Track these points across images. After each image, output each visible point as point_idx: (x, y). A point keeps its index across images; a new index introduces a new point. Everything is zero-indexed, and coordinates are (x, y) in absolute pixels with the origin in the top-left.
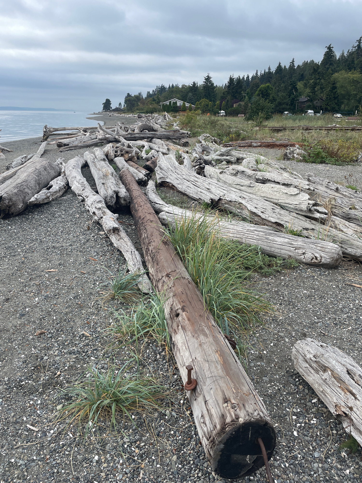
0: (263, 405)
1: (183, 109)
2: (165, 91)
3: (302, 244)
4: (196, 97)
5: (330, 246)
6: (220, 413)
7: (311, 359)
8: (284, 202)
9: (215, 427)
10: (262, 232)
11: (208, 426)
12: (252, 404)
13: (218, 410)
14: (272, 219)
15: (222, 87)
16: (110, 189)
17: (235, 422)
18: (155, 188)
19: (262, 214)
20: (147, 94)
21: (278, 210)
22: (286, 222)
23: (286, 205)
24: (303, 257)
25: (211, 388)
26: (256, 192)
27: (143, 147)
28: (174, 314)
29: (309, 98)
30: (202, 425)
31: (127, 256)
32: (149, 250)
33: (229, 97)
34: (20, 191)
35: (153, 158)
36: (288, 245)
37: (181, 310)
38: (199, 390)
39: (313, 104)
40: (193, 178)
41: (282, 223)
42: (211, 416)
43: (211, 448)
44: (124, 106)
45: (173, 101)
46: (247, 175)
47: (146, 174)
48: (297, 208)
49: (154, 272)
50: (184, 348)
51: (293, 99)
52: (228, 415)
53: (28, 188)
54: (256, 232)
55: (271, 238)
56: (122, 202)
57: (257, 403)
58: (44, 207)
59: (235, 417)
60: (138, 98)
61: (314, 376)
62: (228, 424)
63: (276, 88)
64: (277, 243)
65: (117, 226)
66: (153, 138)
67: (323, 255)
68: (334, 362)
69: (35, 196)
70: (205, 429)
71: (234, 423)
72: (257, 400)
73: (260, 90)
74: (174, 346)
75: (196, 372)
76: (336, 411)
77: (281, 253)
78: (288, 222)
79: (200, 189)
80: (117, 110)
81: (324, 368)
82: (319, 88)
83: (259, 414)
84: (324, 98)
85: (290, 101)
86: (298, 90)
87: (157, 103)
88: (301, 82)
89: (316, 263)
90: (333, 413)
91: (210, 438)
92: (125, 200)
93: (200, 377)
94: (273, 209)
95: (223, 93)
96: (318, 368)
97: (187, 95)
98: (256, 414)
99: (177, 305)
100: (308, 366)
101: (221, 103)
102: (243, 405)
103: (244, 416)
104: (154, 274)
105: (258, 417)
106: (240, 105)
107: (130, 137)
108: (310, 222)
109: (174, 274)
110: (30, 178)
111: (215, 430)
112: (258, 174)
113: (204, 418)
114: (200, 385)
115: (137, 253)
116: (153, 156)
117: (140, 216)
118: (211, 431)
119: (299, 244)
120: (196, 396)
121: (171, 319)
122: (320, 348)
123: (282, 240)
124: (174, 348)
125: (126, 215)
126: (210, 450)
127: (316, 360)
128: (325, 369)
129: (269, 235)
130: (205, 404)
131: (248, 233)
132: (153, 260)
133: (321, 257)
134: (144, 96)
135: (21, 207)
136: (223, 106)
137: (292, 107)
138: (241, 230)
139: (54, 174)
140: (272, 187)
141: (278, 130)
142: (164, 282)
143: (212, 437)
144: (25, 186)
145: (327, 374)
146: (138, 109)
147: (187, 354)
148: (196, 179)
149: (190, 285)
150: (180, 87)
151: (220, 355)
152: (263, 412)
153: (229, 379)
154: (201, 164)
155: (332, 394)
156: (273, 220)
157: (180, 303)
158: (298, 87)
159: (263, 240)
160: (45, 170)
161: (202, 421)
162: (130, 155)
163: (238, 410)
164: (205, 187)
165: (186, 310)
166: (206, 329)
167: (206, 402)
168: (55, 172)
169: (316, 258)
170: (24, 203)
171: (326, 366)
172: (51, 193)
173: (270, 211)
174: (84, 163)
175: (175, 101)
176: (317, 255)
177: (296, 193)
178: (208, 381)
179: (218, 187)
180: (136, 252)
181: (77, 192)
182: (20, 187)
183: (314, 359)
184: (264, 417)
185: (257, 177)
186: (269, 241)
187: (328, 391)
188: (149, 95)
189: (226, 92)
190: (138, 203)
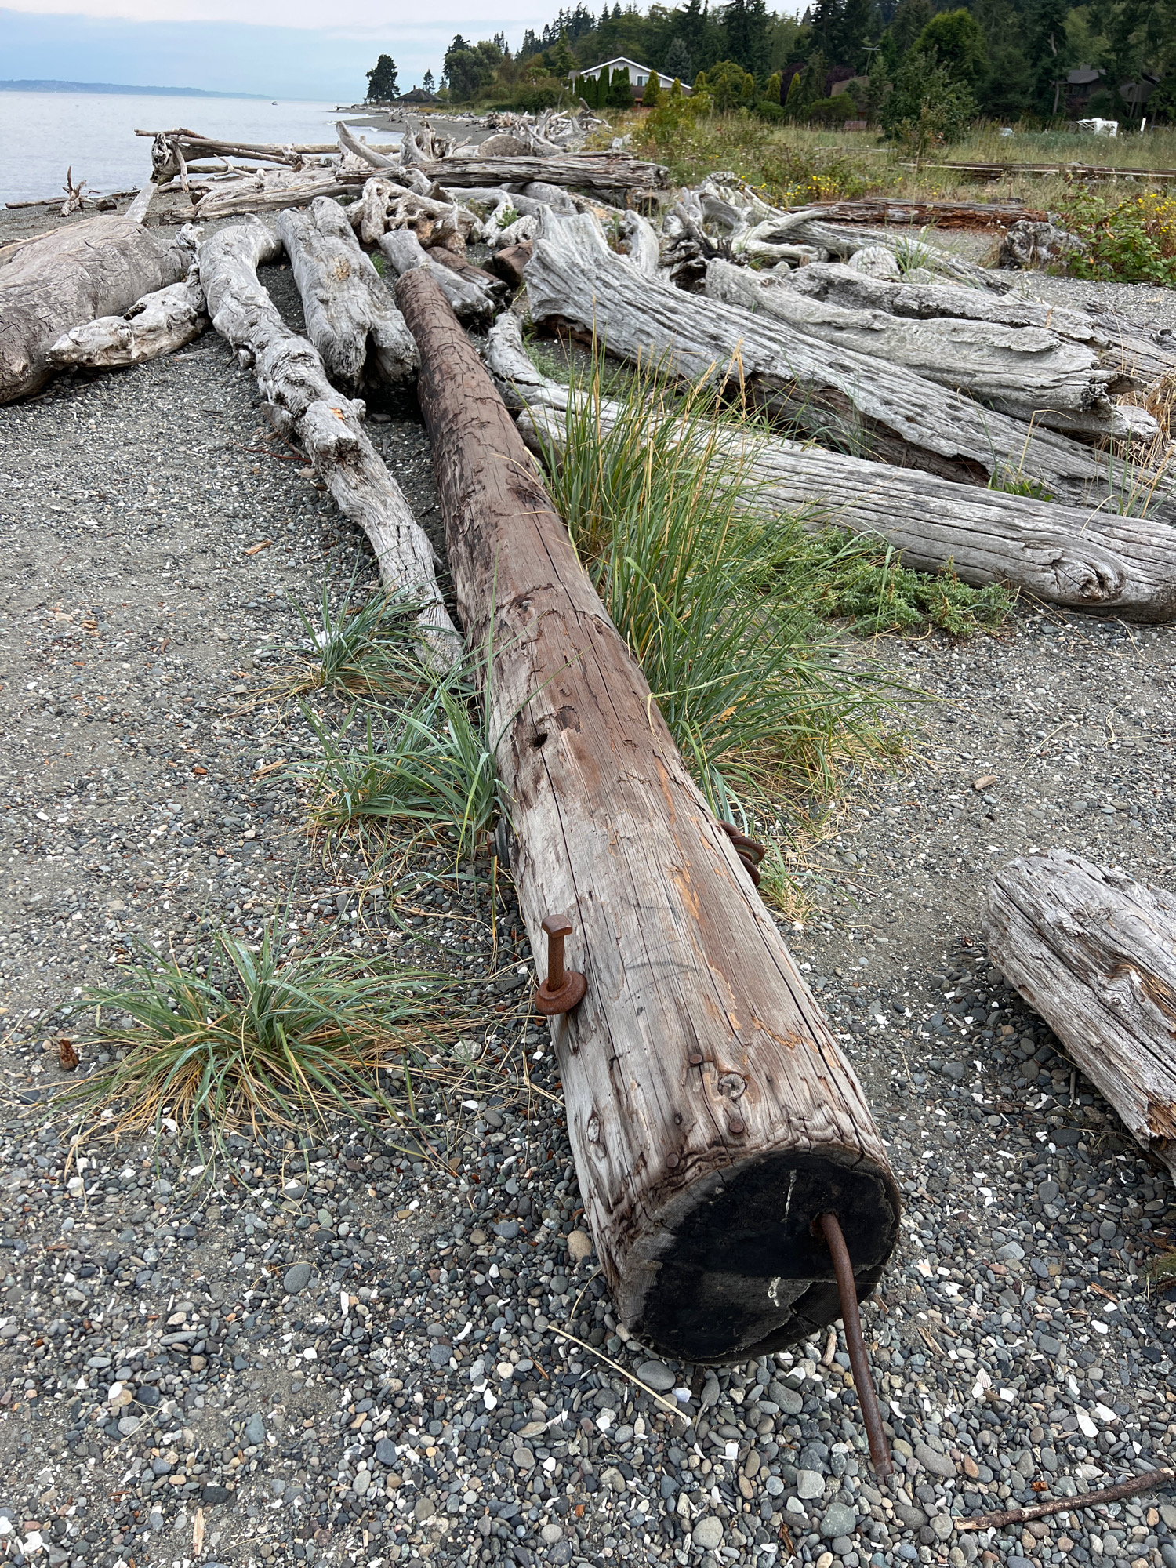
0: (853, 1086)
1: (649, 98)
2: (589, 30)
3: (1051, 527)
4: (698, 57)
5: (1159, 535)
6: (667, 1110)
7: (1061, 928)
8: (993, 382)
9: (641, 1163)
10: (901, 480)
11: (613, 1157)
12: (809, 1078)
13: (661, 1092)
14: (943, 442)
15: (791, 22)
16: (344, 318)
17: (726, 1145)
18: (518, 335)
19: (908, 424)
20: (526, 39)
21: (971, 410)
22: (998, 452)
23: (1001, 392)
24: (1050, 575)
25: (641, 1009)
26: (893, 349)
27: (493, 205)
28: (527, 734)
29: (1103, 72)
30: (592, 1148)
31: (383, 541)
32: (462, 522)
33: (816, 59)
34: (18, 310)
35: (523, 240)
36: (997, 531)
37: (554, 723)
38: (590, 1014)
39: (1117, 95)
40: (659, 298)
41: (981, 457)
42: (627, 1116)
43: (620, 1242)
44: (443, 83)
45: (614, 65)
46: (863, 294)
47: (493, 289)
48: (1043, 400)
49: (472, 594)
50: (552, 857)
51: (1048, 72)
52: (701, 1119)
53: (51, 307)
54: (878, 481)
55: (934, 503)
56: (390, 367)
57: (829, 1077)
58: (109, 380)
59: (729, 1126)
60: (491, 53)
61: (1068, 988)
62: (695, 1153)
63: (987, 29)
64: (958, 523)
65: (353, 437)
66: (531, 180)
67: (1128, 569)
68: (1157, 939)
69: (73, 334)
70: (602, 1167)
71: (723, 1149)
72: (832, 1063)
73: (931, 35)
74: (517, 851)
75: (586, 945)
76: (1150, 1123)
77: (971, 562)
78: (1005, 455)
79: (682, 339)
80: (417, 98)
81: (1111, 961)
82: (1144, 35)
83: (831, 1121)
84: (1158, 74)
85: (1034, 81)
86: (1065, 38)
87: (559, 75)
88: (1080, 8)
89: (1098, 599)
90: (1139, 1130)
91: (617, 1202)
92: (399, 361)
93: (602, 966)
94: (951, 406)
95: (798, 42)
96: (1086, 960)
97: (665, 46)
98: (819, 1118)
99: (541, 706)
100: (1047, 953)
101: (787, 78)
102: (770, 1080)
103: (767, 1124)
104: (471, 603)
105: (829, 1132)
106: (852, 89)
107: (449, 175)
108: (1086, 455)
109: (543, 598)
110: (58, 276)
111: (639, 1173)
112: (903, 292)
113: (600, 1124)
114: (596, 997)
115: (418, 532)
116: (525, 236)
117: (446, 410)
118: (624, 1178)
119: (1041, 526)
120: (578, 1037)
121: (516, 755)
122: (1103, 889)
123: (977, 511)
124: (516, 861)
125: (403, 421)
126: (614, 1252)
127: (1081, 930)
128: (1116, 964)
129: (927, 494)
130: (611, 1068)
131: (850, 484)
132: (472, 553)
133: (1122, 577)
134: (515, 45)
135: (22, 373)
136: (792, 89)
137: (1041, 105)
138: (825, 472)
139: (159, 274)
140: (955, 330)
141: (984, 176)
142: (503, 625)
143: (626, 1200)
144: (39, 296)
145: (1121, 983)
146: (488, 96)
147: (560, 879)
148: (671, 303)
149: (600, 638)
150: (644, 13)
151: (691, 887)
152: (851, 1116)
153: (718, 976)
154: (691, 257)
155: (1138, 1059)
156: (948, 448)
157: (553, 700)
158: (1069, 28)
159: (902, 513)
160: (124, 254)
161: (592, 1133)
162: (439, 225)
163: (743, 1098)
164: (703, 332)
165: (575, 720)
166: (641, 790)
167: (613, 1060)
168: (162, 270)
169: (1102, 580)
170: (31, 358)
171: (1120, 955)
172: (136, 332)
173: (939, 414)
174: (273, 245)
175: (621, 68)
176: (1106, 570)
177: (1043, 346)
178: (632, 982)
179: (751, 330)
180: (414, 525)
181: (232, 333)
182: (20, 296)
183: (1072, 926)
184: (856, 1132)
185: (898, 301)
186: (928, 516)
187: (1124, 1046)
188: (532, 46)
189: (808, 36)
190: (444, 367)
